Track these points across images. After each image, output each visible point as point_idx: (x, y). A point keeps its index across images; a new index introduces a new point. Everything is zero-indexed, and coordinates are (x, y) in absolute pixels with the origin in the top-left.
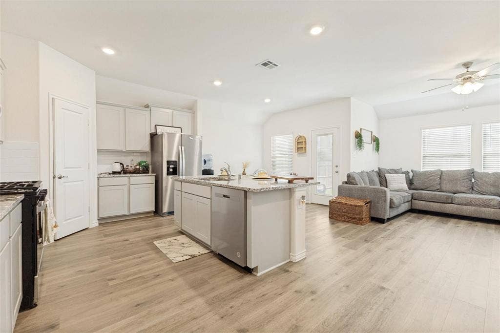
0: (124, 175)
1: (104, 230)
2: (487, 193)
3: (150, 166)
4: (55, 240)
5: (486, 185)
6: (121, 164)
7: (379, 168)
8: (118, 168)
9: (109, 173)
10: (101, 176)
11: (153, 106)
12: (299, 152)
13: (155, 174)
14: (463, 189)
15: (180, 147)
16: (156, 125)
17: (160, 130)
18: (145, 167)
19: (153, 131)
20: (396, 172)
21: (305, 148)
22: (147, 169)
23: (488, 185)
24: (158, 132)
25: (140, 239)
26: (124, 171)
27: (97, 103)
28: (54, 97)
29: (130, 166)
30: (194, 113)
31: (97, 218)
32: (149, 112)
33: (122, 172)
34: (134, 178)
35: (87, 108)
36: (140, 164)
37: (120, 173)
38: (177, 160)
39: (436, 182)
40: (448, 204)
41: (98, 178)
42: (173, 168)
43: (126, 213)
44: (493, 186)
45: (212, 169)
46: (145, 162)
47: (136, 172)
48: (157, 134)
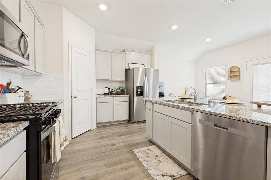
0: (111, 96)
1: (99, 132)
3: (125, 90)
4: (72, 138)
6: (109, 88)
8: (107, 91)
9: (102, 94)
10: (98, 96)
11: (127, 51)
12: (232, 79)
13: (129, 95)
15: (145, 77)
16: (129, 63)
17: (131, 67)
18: (122, 90)
19: (127, 67)
21: (239, 76)
22: (123, 92)
24: (130, 67)
25: (122, 144)
26: (111, 93)
27: (96, 50)
28: (72, 45)
29: (113, 89)
30: (152, 54)
31: (95, 123)
32: (125, 54)
33: (109, 94)
34: (116, 97)
35: (90, 53)
36: (119, 88)
37: (108, 94)
38: (143, 86)
41: (97, 97)
42: (140, 91)
43: (112, 120)
45: (163, 92)
46: (122, 87)
47: (117, 94)
48: (129, 69)
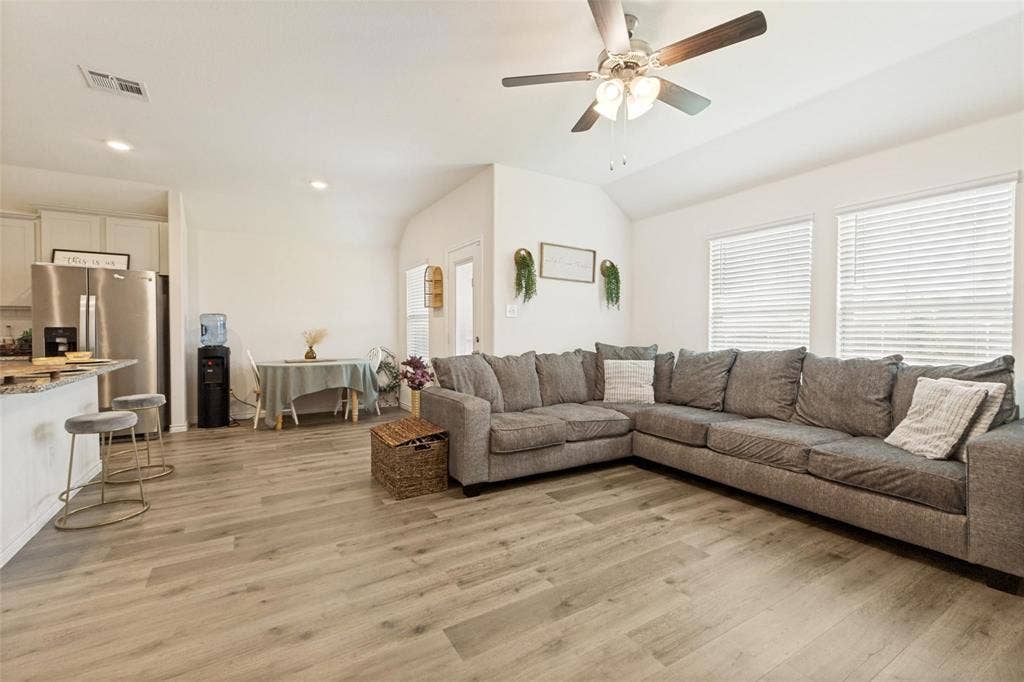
2: (820, 420)
5: (821, 396)
7: (597, 345)
14: (770, 406)
15: (84, 297)
16: (55, 250)
20: (636, 354)
21: (442, 294)
23: (826, 395)
39: (714, 385)
40: (696, 450)
42: (66, 344)
44: (837, 400)
